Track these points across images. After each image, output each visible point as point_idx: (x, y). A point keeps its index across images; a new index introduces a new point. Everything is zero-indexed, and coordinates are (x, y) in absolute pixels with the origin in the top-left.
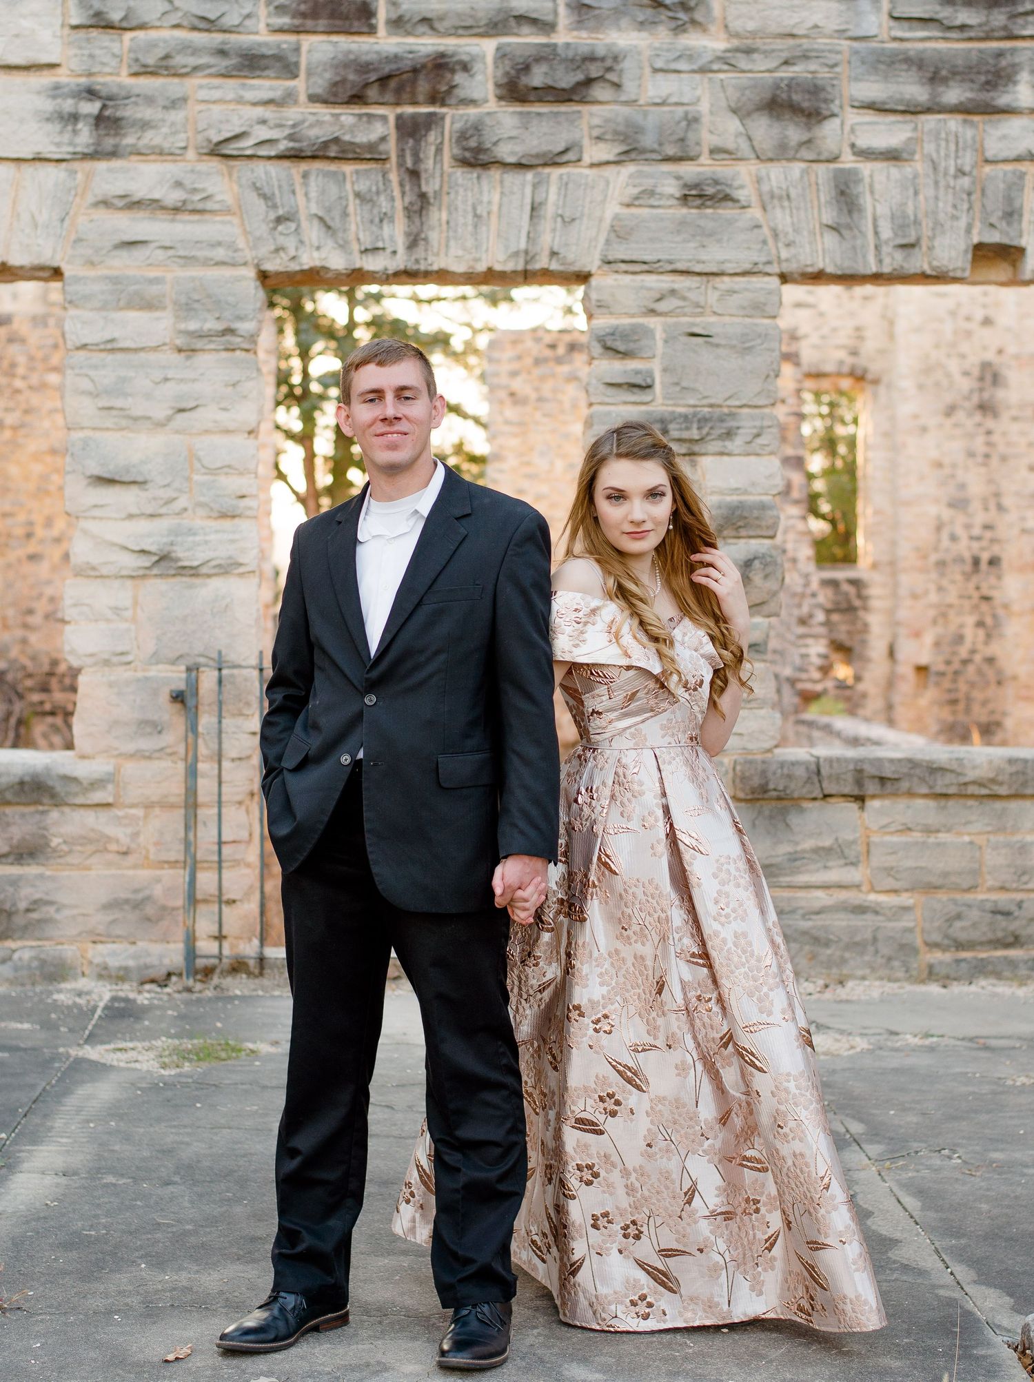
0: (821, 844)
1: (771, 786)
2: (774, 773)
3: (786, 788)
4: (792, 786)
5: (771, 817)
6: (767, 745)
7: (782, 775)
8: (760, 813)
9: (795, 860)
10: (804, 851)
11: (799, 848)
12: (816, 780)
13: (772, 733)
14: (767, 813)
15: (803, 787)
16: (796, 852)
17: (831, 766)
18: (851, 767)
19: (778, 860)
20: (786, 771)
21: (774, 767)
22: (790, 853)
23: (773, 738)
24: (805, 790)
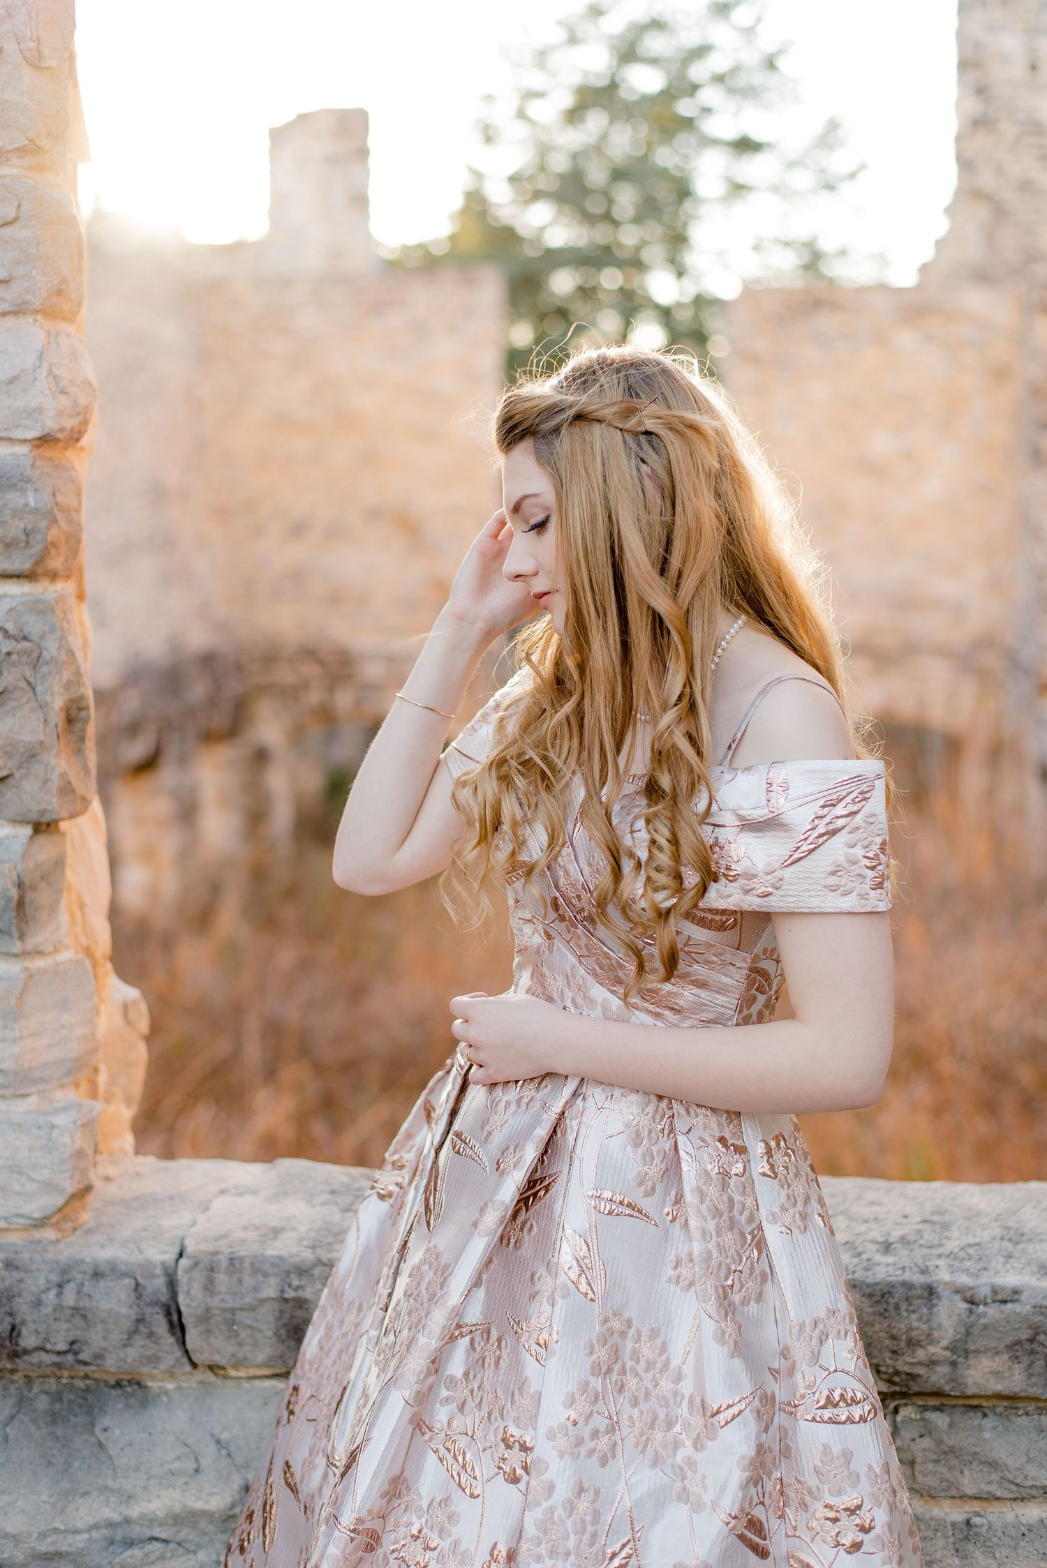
0: (199, 1505)
1: (28, 1340)
2: (38, 1303)
3: (74, 1346)
4: (96, 1339)
5: (54, 1418)
6: (36, 1207)
7: (59, 1308)
8: (21, 1402)
9: (130, 1543)
10: (150, 1521)
11: (134, 1512)
12: (161, 1326)
13: (45, 1174)
14: (42, 1403)
15: (127, 1344)
16: (127, 1521)
17: (209, 1287)
18: (270, 1290)
19: (80, 1541)
20: (70, 1298)
21: (37, 1282)
22: (111, 1525)
23: (49, 1187)
24: (132, 1354)
